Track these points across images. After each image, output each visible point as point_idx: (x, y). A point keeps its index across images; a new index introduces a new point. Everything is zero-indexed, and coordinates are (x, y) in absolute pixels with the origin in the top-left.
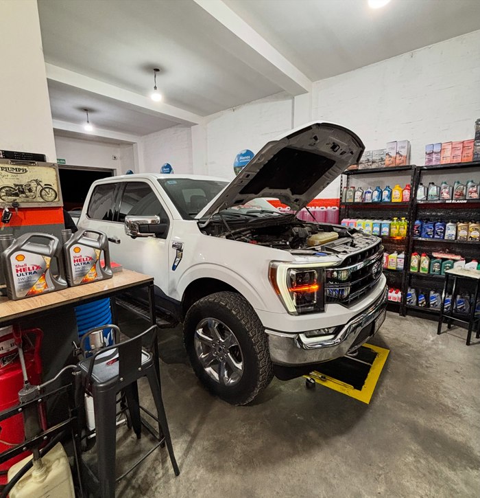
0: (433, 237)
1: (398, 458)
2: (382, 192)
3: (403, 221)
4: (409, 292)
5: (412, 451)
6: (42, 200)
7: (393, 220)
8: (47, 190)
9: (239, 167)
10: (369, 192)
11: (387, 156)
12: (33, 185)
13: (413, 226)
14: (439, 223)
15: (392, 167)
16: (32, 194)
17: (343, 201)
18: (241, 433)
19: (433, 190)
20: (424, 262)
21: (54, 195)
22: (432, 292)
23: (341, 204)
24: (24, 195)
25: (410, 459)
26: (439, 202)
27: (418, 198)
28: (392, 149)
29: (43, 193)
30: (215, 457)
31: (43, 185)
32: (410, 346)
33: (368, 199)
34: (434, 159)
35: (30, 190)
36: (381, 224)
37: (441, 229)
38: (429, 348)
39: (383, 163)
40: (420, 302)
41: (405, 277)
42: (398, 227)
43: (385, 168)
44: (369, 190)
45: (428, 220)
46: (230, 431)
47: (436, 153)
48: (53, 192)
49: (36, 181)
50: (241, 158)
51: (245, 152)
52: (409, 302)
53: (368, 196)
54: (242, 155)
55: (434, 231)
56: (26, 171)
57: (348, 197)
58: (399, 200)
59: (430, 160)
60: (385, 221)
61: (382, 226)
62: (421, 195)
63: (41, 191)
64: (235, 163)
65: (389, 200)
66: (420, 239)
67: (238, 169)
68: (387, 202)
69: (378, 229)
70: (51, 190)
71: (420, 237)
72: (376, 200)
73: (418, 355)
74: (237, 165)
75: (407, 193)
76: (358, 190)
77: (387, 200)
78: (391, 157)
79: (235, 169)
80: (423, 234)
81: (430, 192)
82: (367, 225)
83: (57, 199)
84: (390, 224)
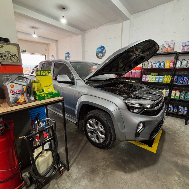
0: (183, 83)
1: (171, 177)
2: (161, 64)
3: (169, 76)
4: (170, 106)
5: (176, 175)
6: (11, 61)
7: (165, 76)
8: (14, 56)
9: (98, 53)
10: (155, 64)
11: (164, 48)
12: (7, 53)
13: (174, 78)
14: (186, 77)
15: (166, 53)
16: (6, 58)
17: (143, 67)
18: (101, 165)
19: (184, 63)
20: (177, 94)
21: (17, 59)
22: (180, 107)
23: (142, 69)
24: (2, 58)
25: (176, 178)
26: (186, 68)
27: (177, 66)
28: (167, 44)
29: (12, 58)
30: (91, 175)
31: (11, 54)
32: (171, 128)
33: (154, 67)
34: (186, 49)
35: (5, 56)
36: (159, 77)
37: (187, 80)
38: (179, 130)
39: (162, 51)
40: (175, 111)
41: (169, 100)
42: (166, 79)
43: (162, 53)
44: (155, 63)
45: (180, 76)
46: (97, 164)
47: (187, 46)
48: (16, 58)
49: (8, 52)
50: (99, 49)
51: (101, 46)
52: (169, 110)
53: (154, 65)
54: (99, 48)
55: (183, 81)
56: (3, 47)
57: (145, 66)
58: (168, 67)
59: (184, 49)
60: (161, 76)
61: (160, 78)
62: (178, 65)
63: (11, 57)
64: (96, 51)
65: (164, 67)
66: (176, 84)
67: (97, 54)
68: (162, 68)
69: (158, 80)
70: (15, 57)
71: (176, 83)
72: (158, 67)
73: (174, 133)
74: (97, 52)
75: (172, 64)
76: (150, 63)
77: (162, 67)
78: (166, 48)
79: (96, 54)
80: (178, 82)
81: (183, 64)
82: (153, 78)
83: (18, 61)
84: (163, 78)
